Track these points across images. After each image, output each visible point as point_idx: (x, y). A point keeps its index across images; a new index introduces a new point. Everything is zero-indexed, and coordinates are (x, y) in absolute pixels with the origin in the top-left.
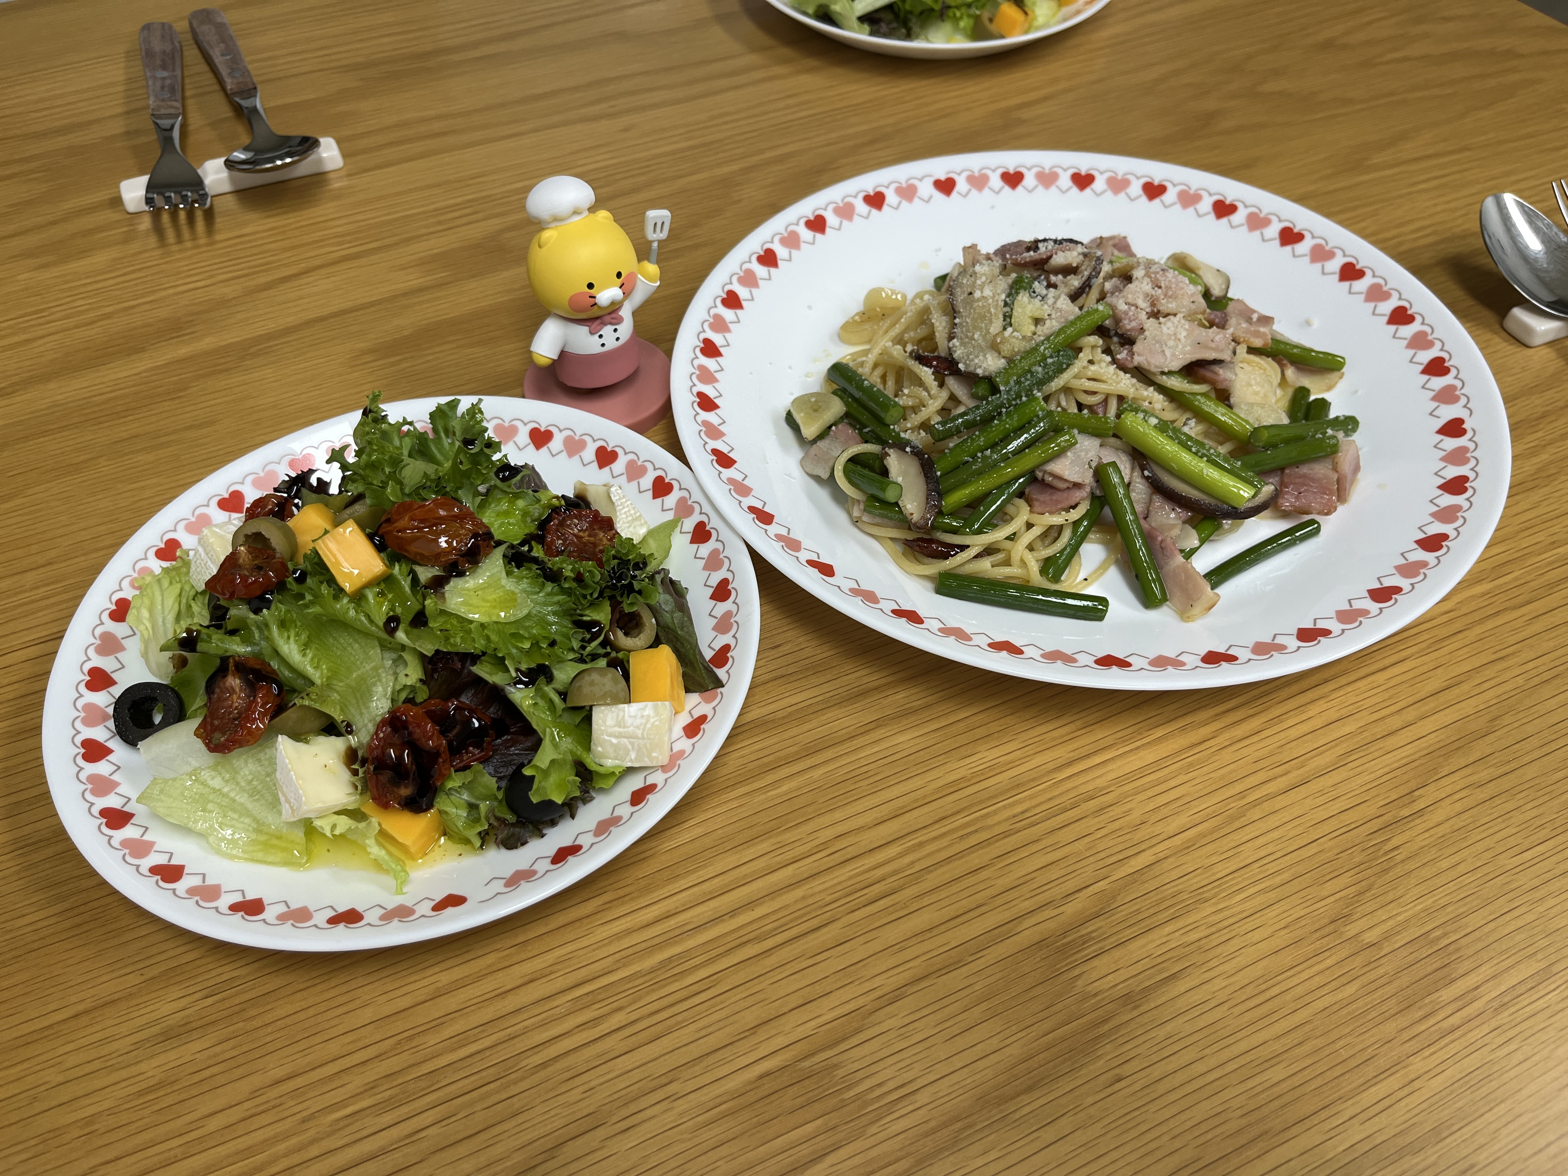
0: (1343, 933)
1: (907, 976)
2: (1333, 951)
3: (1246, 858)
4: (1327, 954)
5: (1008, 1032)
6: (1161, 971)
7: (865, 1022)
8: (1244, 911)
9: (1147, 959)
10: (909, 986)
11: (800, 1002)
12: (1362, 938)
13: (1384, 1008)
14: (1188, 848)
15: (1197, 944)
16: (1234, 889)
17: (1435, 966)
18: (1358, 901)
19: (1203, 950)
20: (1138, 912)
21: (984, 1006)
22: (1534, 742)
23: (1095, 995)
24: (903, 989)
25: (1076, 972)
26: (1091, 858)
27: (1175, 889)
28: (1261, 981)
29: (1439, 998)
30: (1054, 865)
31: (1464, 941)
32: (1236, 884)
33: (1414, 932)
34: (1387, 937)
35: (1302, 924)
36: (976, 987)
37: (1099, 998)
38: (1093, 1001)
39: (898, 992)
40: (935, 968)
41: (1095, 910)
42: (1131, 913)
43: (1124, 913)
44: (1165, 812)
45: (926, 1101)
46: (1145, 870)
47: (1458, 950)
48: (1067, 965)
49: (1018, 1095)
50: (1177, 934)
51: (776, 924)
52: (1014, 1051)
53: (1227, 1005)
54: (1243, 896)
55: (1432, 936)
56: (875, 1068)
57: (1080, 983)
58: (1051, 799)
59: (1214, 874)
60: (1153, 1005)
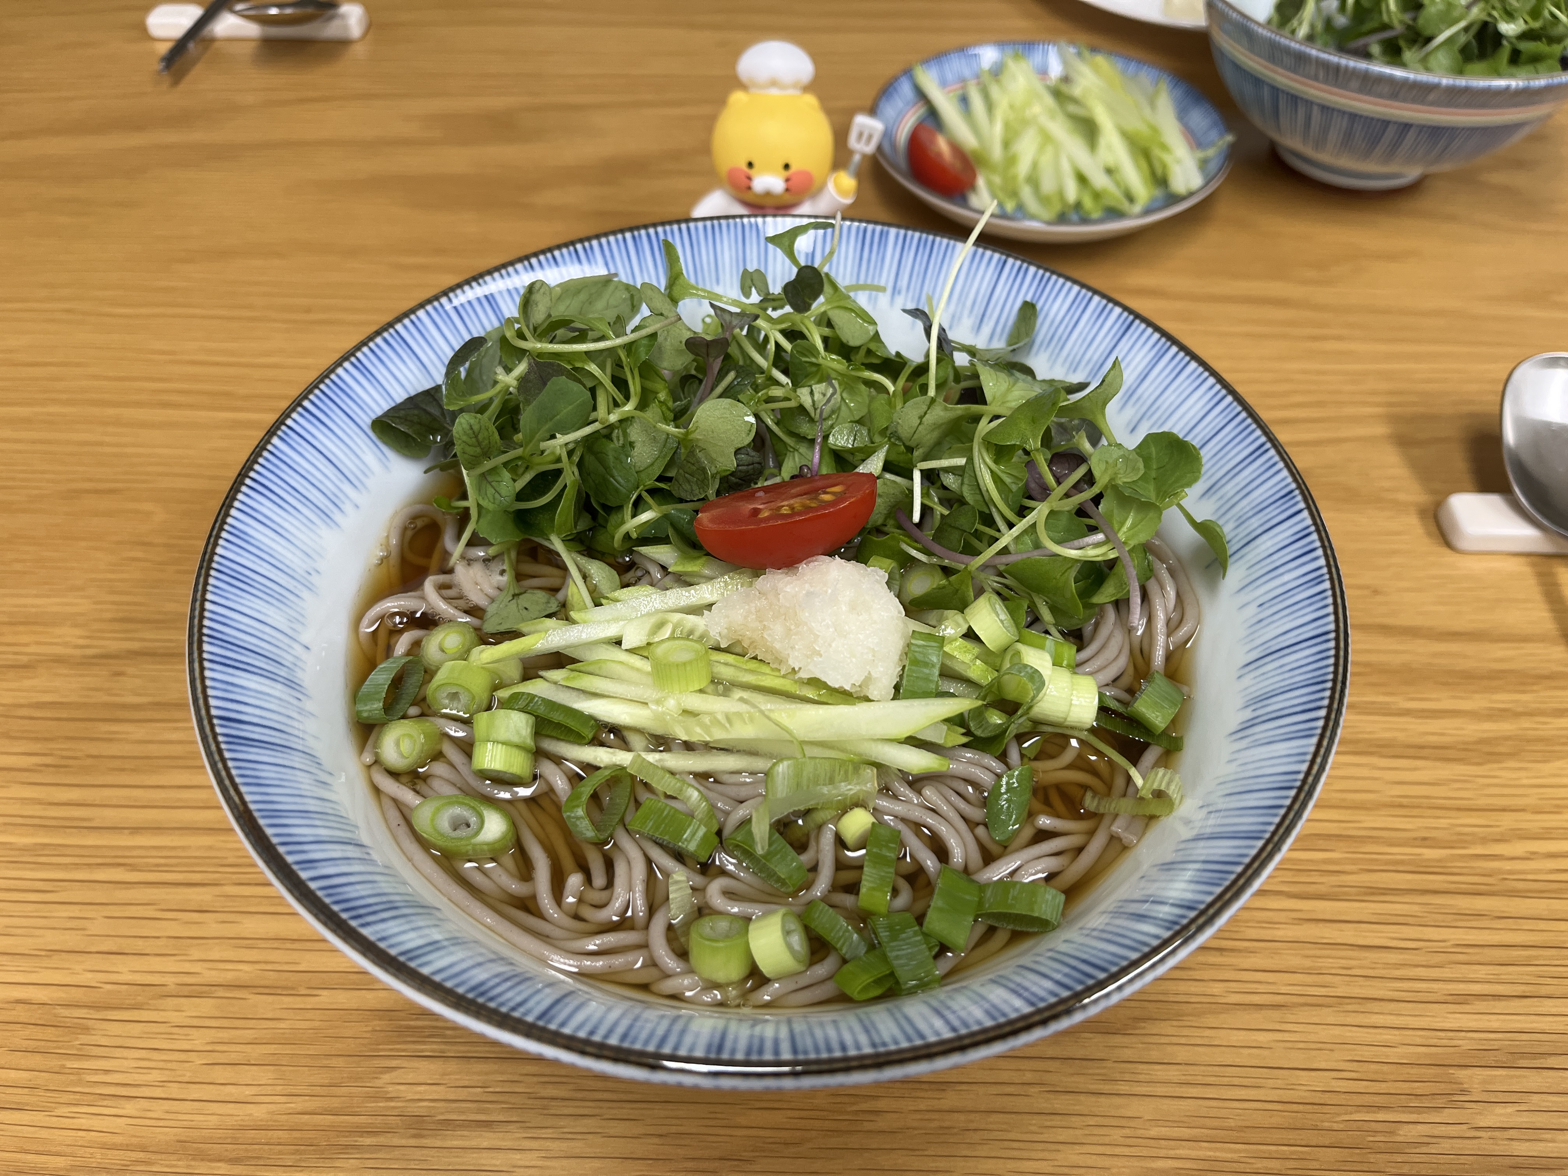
1: (229, 977)
5: (269, 1090)
6: (479, 1111)
7: (150, 1002)
9: (479, 1090)
10: (221, 988)
11: (114, 949)
15: (545, 1102)
18: (772, 1151)
21: (272, 1049)
22: (1173, 1073)
23: (391, 1099)
24: (213, 988)
25: (394, 1063)
36: (282, 1025)
37: (392, 1104)
38: (381, 1104)
39: (207, 988)
40: (263, 983)
45: (133, 1113)
48: (391, 1050)
49: (220, 1161)
50: (535, 1079)
51: (162, 861)
52: (258, 1113)
56: (118, 1053)
57: (386, 1078)
60: (438, 1143)
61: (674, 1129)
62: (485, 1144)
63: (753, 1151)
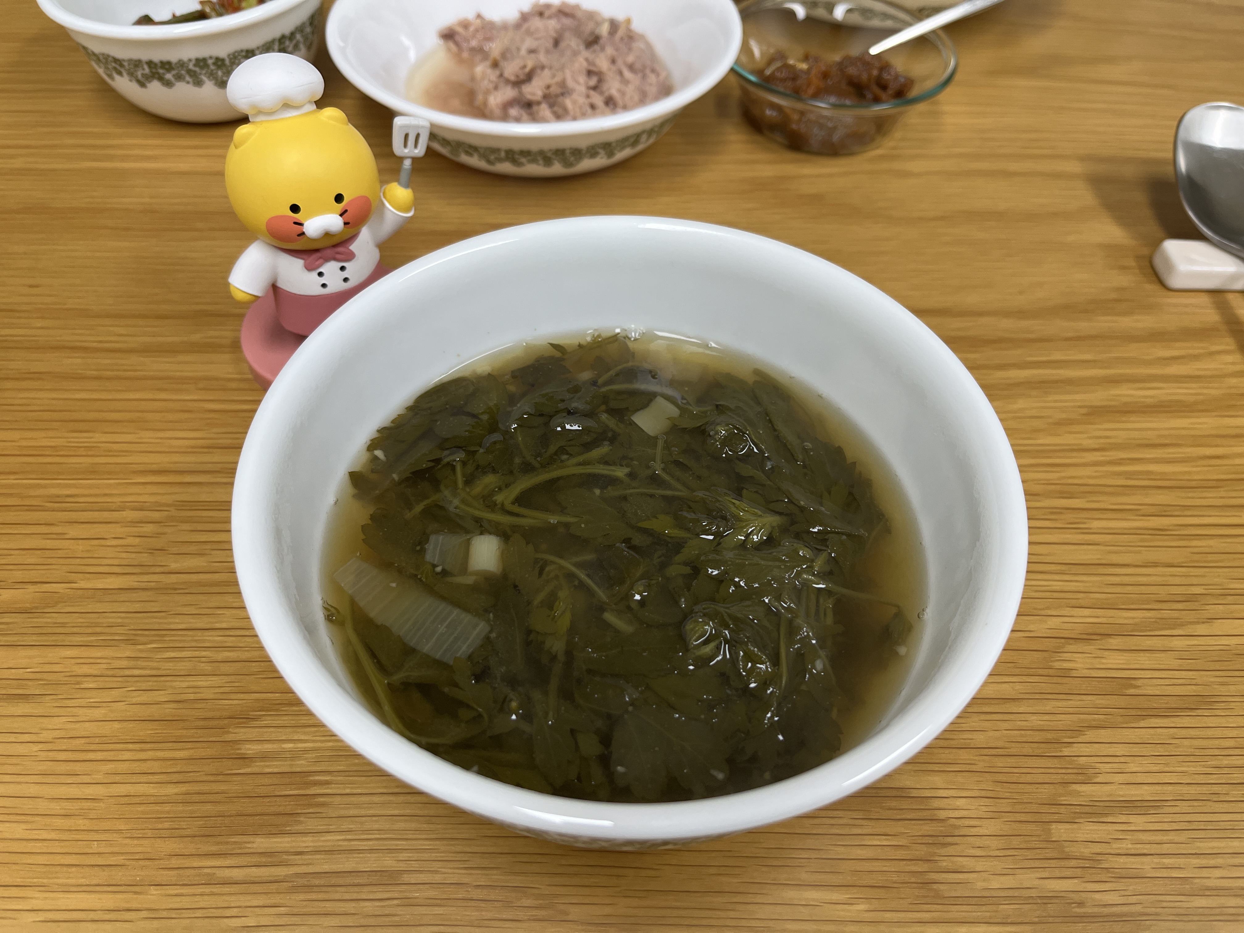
0: (229, 732)
2: (198, 745)
3: (216, 623)
4: (190, 745)
8: (159, 669)
12: (239, 746)
13: (184, 825)
14: (175, 589)
15: (79, 679)
16: (171, 645)
17: (281, 809)
18: (277, 710)
19: (77, 686)
20: (63, 625)
26: (78, 560)
27: (120, 620)
28: (97, 740)
29: (249, 843)
30: (39, 552)
31: (337, 799)
32: (181, 641)
33: (301, 765)
34: (264, 757)
35: (197, 706)
41: (28, 605)
42: (56, 623)
43: (49, 620)
44: (192, 548)
46: (114, 591)
47: (323, 805)
50: (73, 661)
53: (41, 746)
54: (173, 655)
55: (311, 778)
58: (106, 495)
59: (170, 623)
61: (192, 696)
62: (20, 712)
63: (260, 711)
